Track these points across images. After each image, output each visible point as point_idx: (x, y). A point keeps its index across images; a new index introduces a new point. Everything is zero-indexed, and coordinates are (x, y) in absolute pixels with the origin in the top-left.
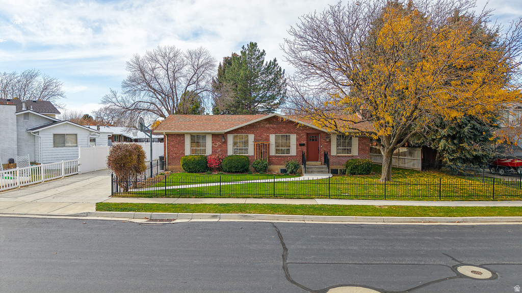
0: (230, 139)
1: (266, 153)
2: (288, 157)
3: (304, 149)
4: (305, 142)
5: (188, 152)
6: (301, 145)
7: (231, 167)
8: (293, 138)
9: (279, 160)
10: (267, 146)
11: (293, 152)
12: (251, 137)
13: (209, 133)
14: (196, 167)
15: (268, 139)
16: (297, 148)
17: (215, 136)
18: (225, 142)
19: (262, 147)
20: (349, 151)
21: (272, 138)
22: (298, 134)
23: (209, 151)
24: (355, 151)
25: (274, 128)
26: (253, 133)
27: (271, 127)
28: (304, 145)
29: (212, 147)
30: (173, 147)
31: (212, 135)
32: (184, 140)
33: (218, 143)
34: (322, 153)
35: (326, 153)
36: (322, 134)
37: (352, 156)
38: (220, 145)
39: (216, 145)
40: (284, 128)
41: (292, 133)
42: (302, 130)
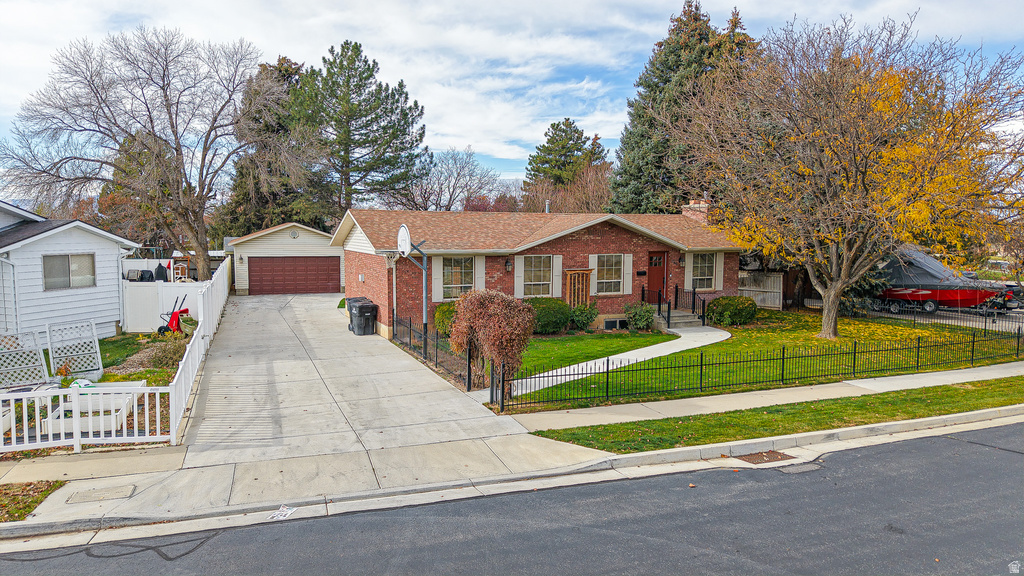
0: (519, 265)
1: (582, 290)
2: (617, 297)
3: (644, 280)
4: (645, 269)
5: (437, 294)
6: (640, 274)
8: (628, 260)
9: (604, 304)
10: (586, 277)
11: (627, 286)
12: (558, 261)
13: (480, 255)
15: (585, 263)
16: (634, 281)
17: (491, 259)
18: (511, 274)
19: (576, 279)
20: (710, 283)
21: (593, 261)
22: (635, 254)
24: (718, 284)
25: (596, 243)
26: (561, 253)
27: (592, 241)
28: (644, 273)
29: (486, 283)
30: (407, 284)
31: (487, 257)
32: (430, 268)
33: (497, 275)
34: (672, 288)
35: (677, 287)
36: (672, 253)
37: (715, 292)
38: (500, 279)
39: (493, 277)
40: (613, 242)
41: (625, 251)
42: (641, 246)
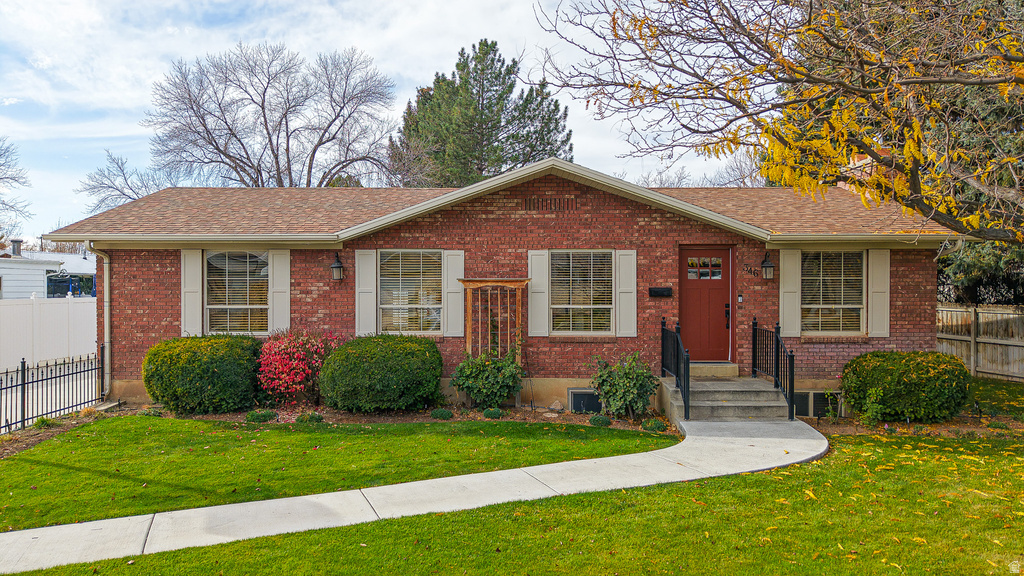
0: (366, 266)
1: (513, 325)
2: (603, 341)
3: (670, 311)
4: (672, 283)
5: (192, 320)
6: (657, 294)
7: (355, 392)
8: (625, 265)
9: (566, 356)
10: (520, 299)
11: (625, 320)
12: (453, 262)
13: (276, 246)
14: (202, 390)
15: (520, 271)
16: (640, 308)
17: (304, 256)
18: (347, 283)
19: (498, 303)
20: (853, 319)
21: (539, 263)
22: (642, 249)
23: (279, 319)
24: (877, 320)
25: (545, 226)
26: (461, 245)
27: (535, 222)
28: (667, 293)
29: (293, 302)
31: (293, 252)
32: (178, 273)
33: (317, 288)
34: (744, 327)
35: (755, 324)
36: (742, 249)
37: (867, 341)
38: (324, 296)
39: (308, 292)
40: (587, 225)
41: (619, 245)
42: (660, 234)
